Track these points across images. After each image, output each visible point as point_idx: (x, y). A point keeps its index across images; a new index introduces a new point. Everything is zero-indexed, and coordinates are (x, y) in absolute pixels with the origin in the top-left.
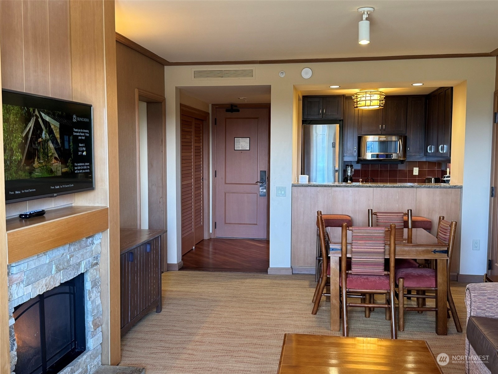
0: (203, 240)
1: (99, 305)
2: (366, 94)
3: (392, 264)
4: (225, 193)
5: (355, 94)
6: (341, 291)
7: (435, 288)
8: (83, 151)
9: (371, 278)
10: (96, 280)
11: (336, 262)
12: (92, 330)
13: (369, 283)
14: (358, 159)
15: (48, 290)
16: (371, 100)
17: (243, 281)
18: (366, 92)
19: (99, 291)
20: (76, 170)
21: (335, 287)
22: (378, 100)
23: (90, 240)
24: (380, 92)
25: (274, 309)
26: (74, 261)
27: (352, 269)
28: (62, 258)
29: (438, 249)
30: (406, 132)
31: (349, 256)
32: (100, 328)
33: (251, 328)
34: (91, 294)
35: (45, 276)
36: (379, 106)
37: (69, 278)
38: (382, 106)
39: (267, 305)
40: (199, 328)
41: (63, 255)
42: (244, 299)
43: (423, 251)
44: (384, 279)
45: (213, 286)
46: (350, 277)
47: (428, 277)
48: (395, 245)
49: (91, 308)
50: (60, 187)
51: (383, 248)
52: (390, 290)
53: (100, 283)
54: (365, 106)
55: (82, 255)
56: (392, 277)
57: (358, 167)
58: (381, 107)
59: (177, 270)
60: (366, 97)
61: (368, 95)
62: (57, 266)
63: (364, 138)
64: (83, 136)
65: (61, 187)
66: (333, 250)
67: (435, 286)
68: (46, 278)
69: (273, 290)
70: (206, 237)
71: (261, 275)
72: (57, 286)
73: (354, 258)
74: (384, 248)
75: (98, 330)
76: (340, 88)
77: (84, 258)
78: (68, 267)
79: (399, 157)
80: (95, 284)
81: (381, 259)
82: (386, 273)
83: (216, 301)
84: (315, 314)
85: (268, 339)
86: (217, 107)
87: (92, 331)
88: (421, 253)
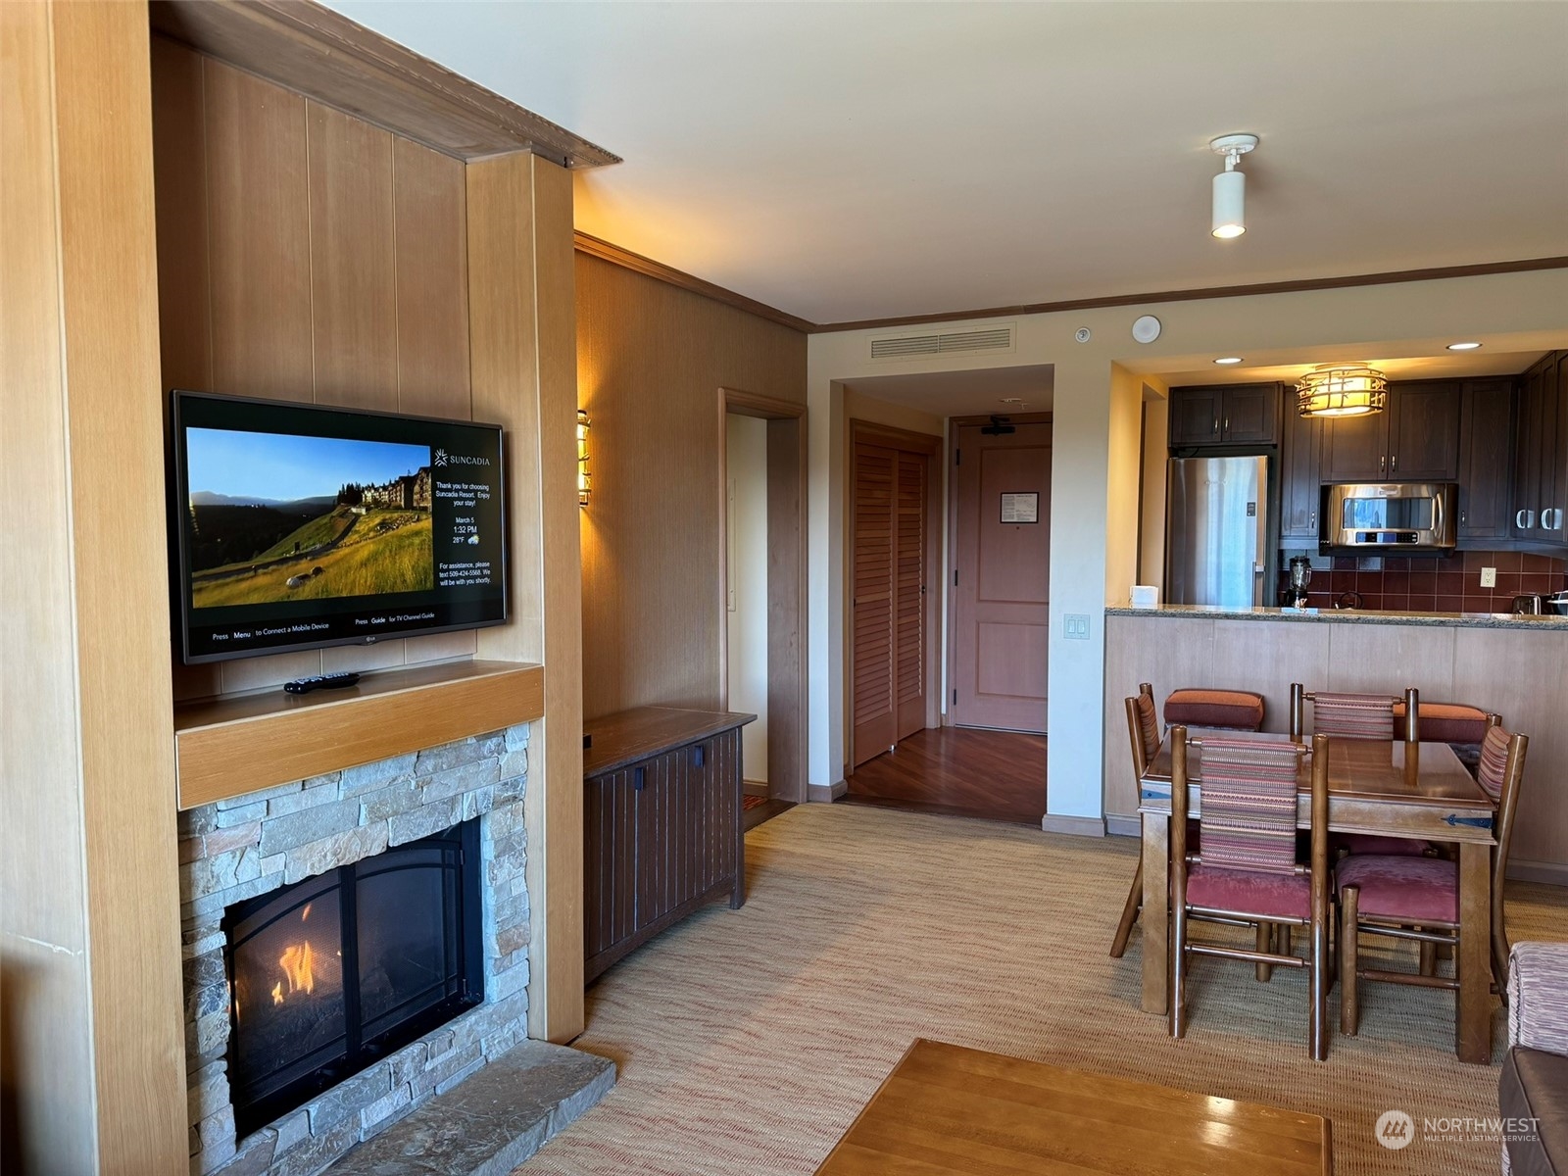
0: (924, 729)
1: (520, 896)
2: (1330, 377)
3: (1319, 847)
4: (978, 624)
5: (1301, 378)
6: (1170, 907)
7: (1455, 923)
8: (471, 534)
9: (1258, 880)
10: (510, 837)
11: (1158, 830)
12: (497, 956)
13: (1249, 894)
14: (1320, 544)
15: (341, 864)
16: (1343, 394)
17: (971, 843)
18: (1330, 372)
19: (521, 864)
20: (443, 579)
21: (1156, 896)
22: (1368, 391)
23: (491, 743)
24: (1371, 370)
25: (1016, 929)
26: (434, 794)
27: (1202, 853)
28: (392, 788)
29: (1461, 813)
30: (1457, 476)
31: (1194, 814)
32: (523, 952)
33: (933, 977)
34: (495, 872)
35: (333, 831)
36: (1368, 409)
37: (414, 835)
38: (1379, 408)
39: (1002, 918)
40: (807, 962)
41: (394, 780)
42: (952, 893)
43: (1416, 816)
44: (1297, 887)
45: (893, 849)
46: (1198, 872)
47: (1437, 889)
48: (1328, 793)
49: (494, 903)
50: (387, 620)
51: (1291, 800)
52: (1312, 918)
53: (524, 844)
54: (1328, 408)
55: (462, 779)
56: (1318, 885)
57: (1324, 564)
58: (1376, 411)
59: (830, 800)
60: (1329, 385)
61: (1334, 380)
62: (372, 808)
63: (1337, 490)
64: (471, 499)
65: (392, 620)
66: (1150, 795)
67: (1454, 919)
68: (336, 837)
69: (1038, 875)
70: (931, 723)
71: (1024, 831)
72: (373, 853)
73: (1206, 823)
74: (1293, 802)
75: (518, 956)
76: (1243, 364)
77: (471, 786)
78: (410, 809)
79: (1436, 540)
80: (507, 847)
81: (1286, 831)
82: (1300, 870)
83: (881, 892)
84: (1120, 956)
85: (961, 1016)
86: (962, 424)
87: (496, 960)
88: (1410, 822)
